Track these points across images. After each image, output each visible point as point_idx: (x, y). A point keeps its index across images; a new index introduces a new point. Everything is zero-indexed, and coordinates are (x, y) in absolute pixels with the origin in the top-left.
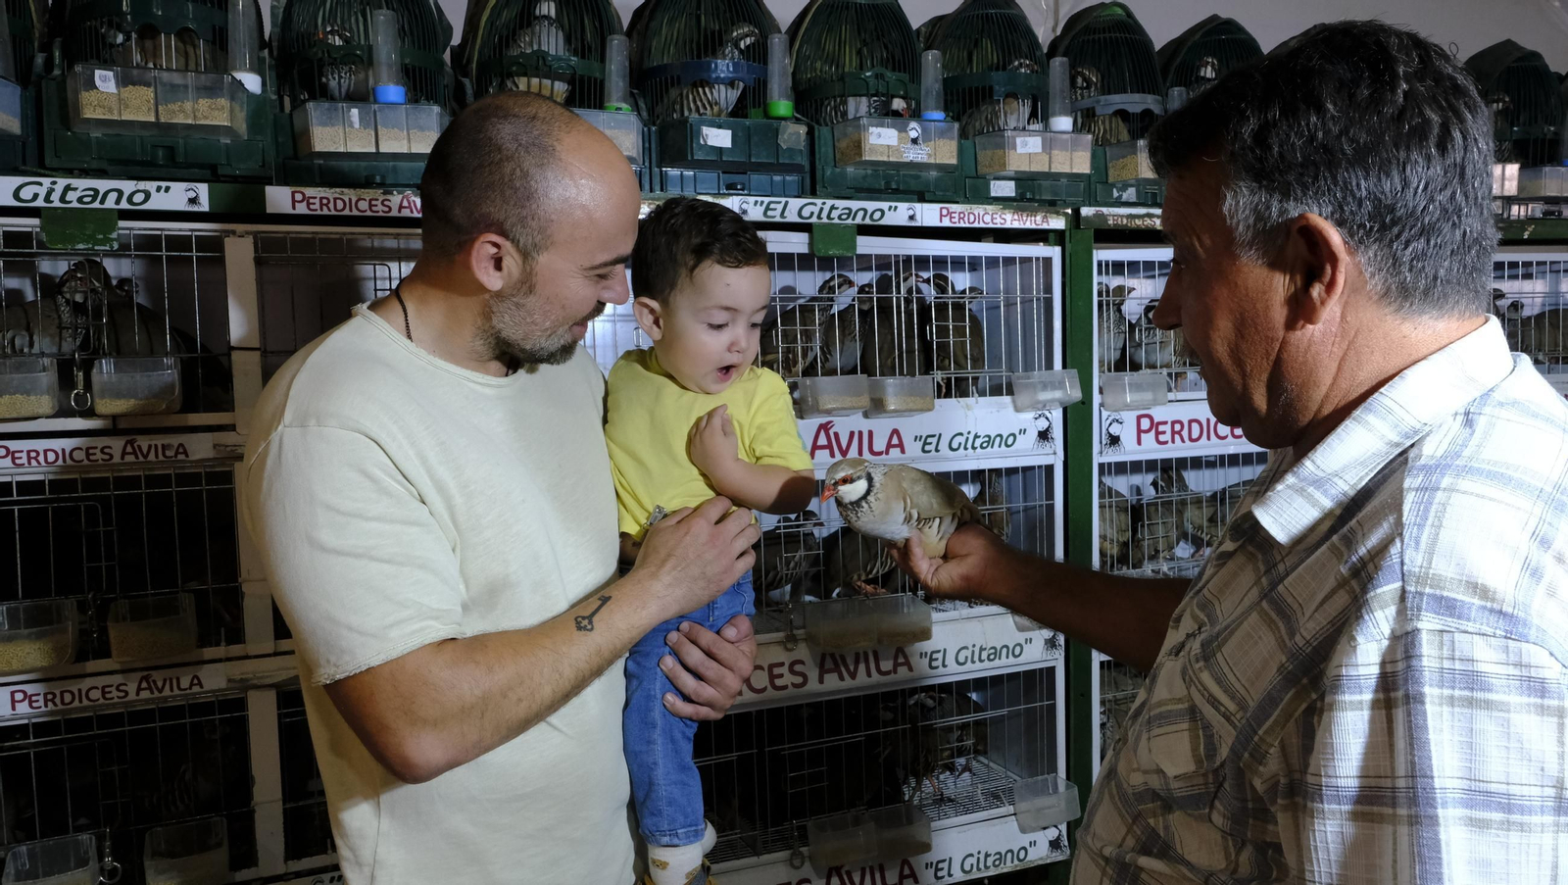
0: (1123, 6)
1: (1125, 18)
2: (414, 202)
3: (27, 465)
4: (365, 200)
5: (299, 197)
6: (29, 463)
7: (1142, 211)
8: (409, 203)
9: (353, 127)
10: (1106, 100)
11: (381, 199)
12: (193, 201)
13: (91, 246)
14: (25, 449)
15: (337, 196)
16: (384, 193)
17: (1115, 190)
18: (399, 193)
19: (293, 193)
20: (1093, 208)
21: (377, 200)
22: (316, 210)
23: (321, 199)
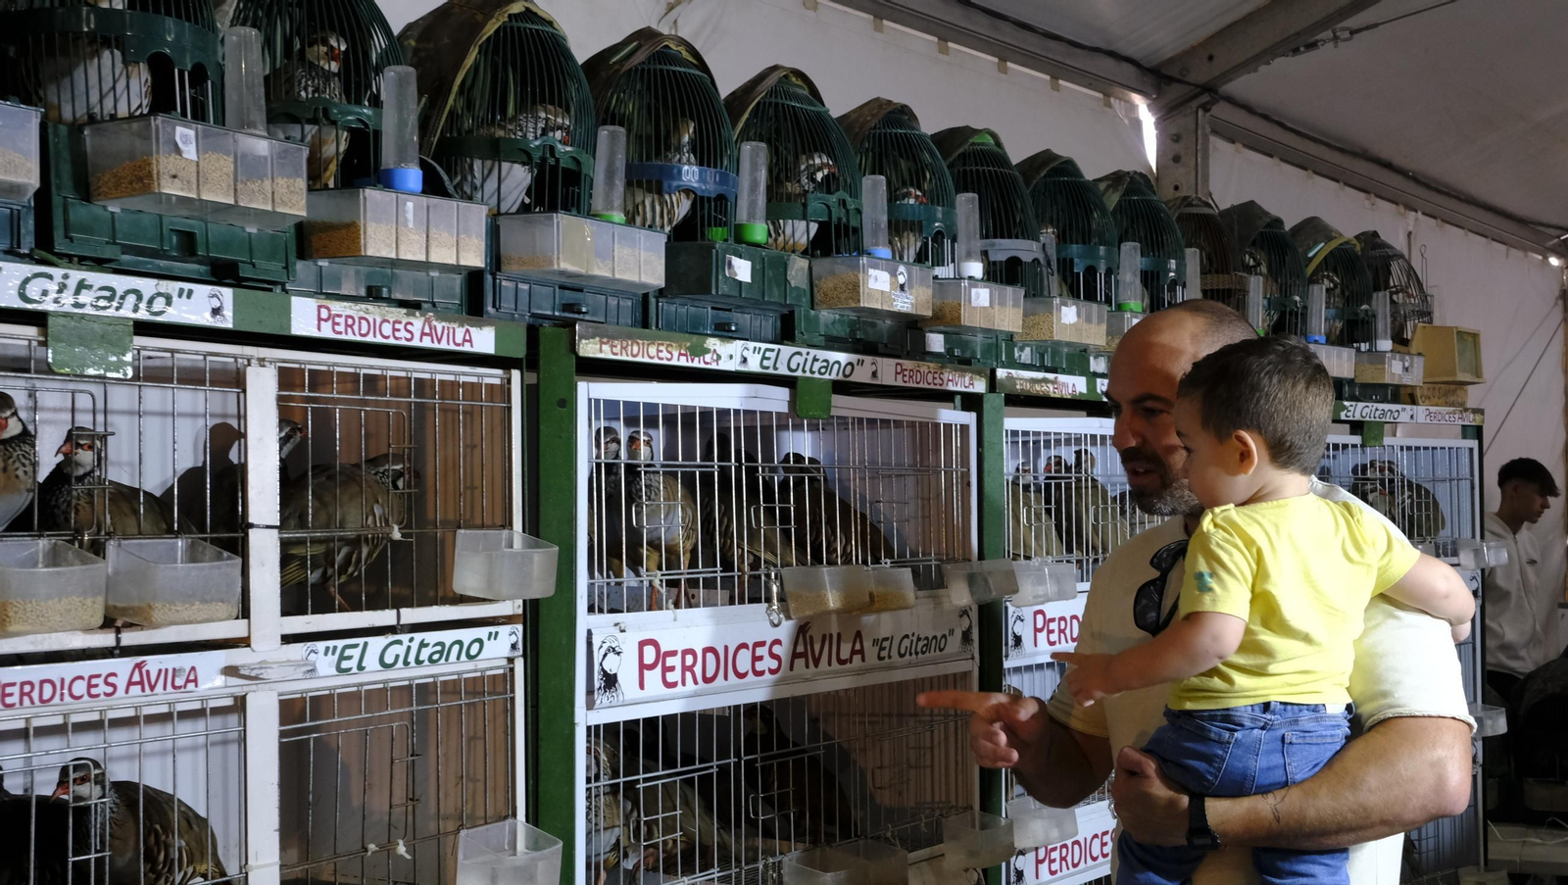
0: (994, 136)
1: (996, 148)
2: (435, 327)
3: (18, 705)
4: (389, 322)
5: (324, 314)
6: (21, 703)
7: (1040, 375)
8: (431, 329)
9: (407, 226)
10: (1000, 244)
11: (404, 322)
12: (216, 312)
13: (102, 372)
14: (19, 681)
15: (362, 314)
16: (407, 315)
17: (1016, 349)
18: (421, 315)
19: (320, 307)
20: (1006, 370)
21: (400, 323)
22: (340, 333)
23: (348, 317)
